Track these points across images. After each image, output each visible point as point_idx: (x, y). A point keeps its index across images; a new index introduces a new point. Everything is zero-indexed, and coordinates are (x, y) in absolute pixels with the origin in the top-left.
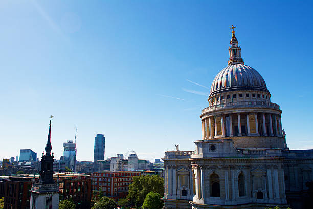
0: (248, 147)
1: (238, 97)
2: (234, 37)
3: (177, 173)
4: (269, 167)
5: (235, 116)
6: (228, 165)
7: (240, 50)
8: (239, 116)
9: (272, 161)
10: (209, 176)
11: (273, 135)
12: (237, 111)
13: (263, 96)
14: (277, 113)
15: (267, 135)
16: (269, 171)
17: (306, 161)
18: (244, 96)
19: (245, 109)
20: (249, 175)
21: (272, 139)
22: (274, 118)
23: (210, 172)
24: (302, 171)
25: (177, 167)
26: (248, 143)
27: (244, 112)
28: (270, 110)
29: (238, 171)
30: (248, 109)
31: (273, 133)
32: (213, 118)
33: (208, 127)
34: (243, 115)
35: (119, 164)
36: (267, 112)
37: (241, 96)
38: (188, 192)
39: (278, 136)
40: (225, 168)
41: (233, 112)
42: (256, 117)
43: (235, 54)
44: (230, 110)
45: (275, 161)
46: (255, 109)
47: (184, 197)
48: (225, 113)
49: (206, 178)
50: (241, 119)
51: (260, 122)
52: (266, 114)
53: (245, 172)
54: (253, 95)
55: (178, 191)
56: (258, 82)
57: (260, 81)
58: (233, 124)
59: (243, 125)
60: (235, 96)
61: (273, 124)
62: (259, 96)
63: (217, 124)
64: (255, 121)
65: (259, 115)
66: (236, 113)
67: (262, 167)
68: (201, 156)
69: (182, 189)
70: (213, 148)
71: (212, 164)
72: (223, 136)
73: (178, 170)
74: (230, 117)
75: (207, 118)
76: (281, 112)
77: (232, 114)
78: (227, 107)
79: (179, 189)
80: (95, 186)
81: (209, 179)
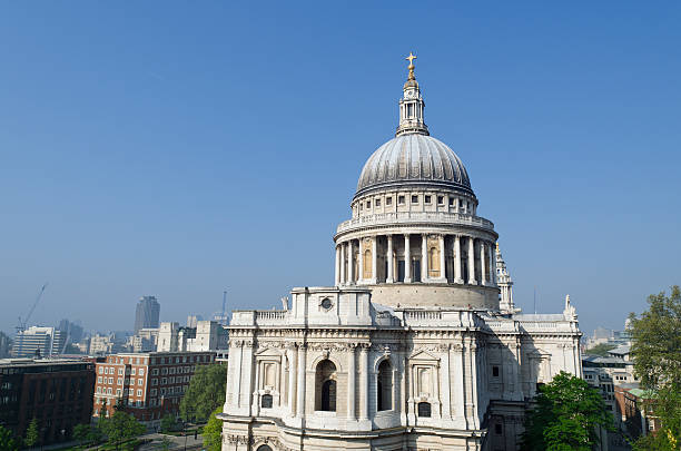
0: (421, 304)
2: (411, 78)
3: (254, 357)
4: (446, 349)
5: (399, 239)
6: (356, 342)
7: (422, 104)
8: (407, 241)
9: (451, 337)
10: (315, 365)
11: (475, 283)
12: (404, 231)
13: (460, 201)
14: (487, 237)
15: (462, 283)
16: (444, 358)
17: (538, 338)
18: (421, 199)
19: (420, 228)
21: (472, 292)
22: (480, 247)
23: (318, 356)
24: (530, 359)
25: (254, 346)
26: (423, 296)
27: (418, 232)
29: (379, 357)
30: (426, 228)
31: (476, 279)
32: (356, 242)
33: (346, 262)
34: (416, 240)
36: (464, 234)
37: (415, 199)
38: (275, 400)
40: (350, 347)
41: (396, 233)
42: (441, 242)
43: (410, 113)
44: (391, 229)
45: (457, 337)
46: (442, 229)
47: (265, 412)
48: (380, 234)
49: (308, 370)
50: (411, 246)
52: (463, 240)
53: (395, 358)
54: (440, 200)
55: (255, 398)
59: (415, 259)
60: (402, 199)
61: (477, 259)
62: (451, 201)
63: (364, 255)
64: (439, 252)
65: (449, 240)
66: (402, 235)
67: (431, 347)
68: (300, 322)
69: (262, 393)
70: (326, 304)
71: (325, 338)
72: (373, 280)
73: (258, 350)
74: (390, 243)
75: (346, 244)
76: (496, 236)
77: (395, 237)
78: (384, 222)
79: (256, 392)
80: (107, 386)
81: (314, 370)
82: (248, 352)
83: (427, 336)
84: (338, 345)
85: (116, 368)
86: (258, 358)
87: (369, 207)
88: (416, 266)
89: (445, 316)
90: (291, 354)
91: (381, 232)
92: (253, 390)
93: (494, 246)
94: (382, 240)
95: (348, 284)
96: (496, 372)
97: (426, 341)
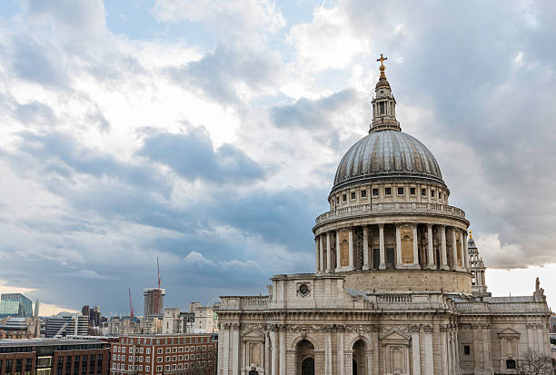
0: (396, 289)
1: (382, 192)
2: (382, 78)
3: (240, 337)
4: (416, 329)
5: (374, 229)
6: (331, 323)
7: (393, 102)
8: (381, 231)
9: (421, 318)
10: (295, 344)
11: (447, 268)
12: (378, 221)
13: (433, 192)
14: (458, 225)
15: (435, 268)
16: (415, 337)
17: (508, 319)
18: (395, 191)
19: (393, 218)
20: (376, 345)
21: (445, 276)
22: (452, 235)
23: (298, 336)
24: (500, 338)
25: (240, 327)
26: (398, 281)
27: (392, 222)
28: (444, 220)
29: (353, 337)
30: (399, 218)
31: (448, 264)
32: (333, 233)
33: (325, 251)
34: (390, 229)
35: (179, 321)
36: (436, 223)
37: (388, 191)
39: (458, 269)
40: (326, 329)
41: (371, 223)
42: (415, 231)
43: (382, 112)
44: (366, 220)
45: (427, 318)
46: (415, 218)
48: (355, 225)
49: (289, 349)
50: (385, 235)
51: (424, 243)
52: (436, 228)
53: (369, 338)
54: (413, 191)
55: (243, 373)
56: (423, 165)
57: (427, 163)
58: (370, 246)
59: (390, 247)
60: (376, 192)
61: (449, 246)
62: (423, 191)
63: (341, 244)
64: (412, 240)
65: (422, 228)
66: (377, 225)
67: (403, 328)
68: (281, 306)
69: (249, 369)
70: (304, 290)
71: (302, 321)
72: (350, 267)
73: (244, 332)
74: (365, 233)
75: (324, 235)
76: (467, 224)
77: (369, 226)
78: (359, 213)
79: (243, 369)
80: (121, 362)
81: (294, 349)
82: (236, 334)
83: (398, 318)
84: (314, 327)
85: (128, 347)
86: (245, 339)
87: (345, 200)
88: (391, 254)
89: (416, 299)
90: (272, 335)
91: (357, 223)
92: (240, 367)
93: (465, 233)
94: (358, 230)
95: (327, 271)
96: (467, 350)
97: (398, 323)
